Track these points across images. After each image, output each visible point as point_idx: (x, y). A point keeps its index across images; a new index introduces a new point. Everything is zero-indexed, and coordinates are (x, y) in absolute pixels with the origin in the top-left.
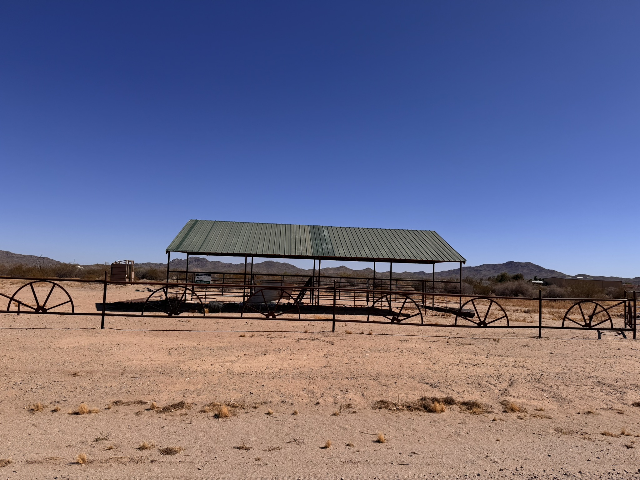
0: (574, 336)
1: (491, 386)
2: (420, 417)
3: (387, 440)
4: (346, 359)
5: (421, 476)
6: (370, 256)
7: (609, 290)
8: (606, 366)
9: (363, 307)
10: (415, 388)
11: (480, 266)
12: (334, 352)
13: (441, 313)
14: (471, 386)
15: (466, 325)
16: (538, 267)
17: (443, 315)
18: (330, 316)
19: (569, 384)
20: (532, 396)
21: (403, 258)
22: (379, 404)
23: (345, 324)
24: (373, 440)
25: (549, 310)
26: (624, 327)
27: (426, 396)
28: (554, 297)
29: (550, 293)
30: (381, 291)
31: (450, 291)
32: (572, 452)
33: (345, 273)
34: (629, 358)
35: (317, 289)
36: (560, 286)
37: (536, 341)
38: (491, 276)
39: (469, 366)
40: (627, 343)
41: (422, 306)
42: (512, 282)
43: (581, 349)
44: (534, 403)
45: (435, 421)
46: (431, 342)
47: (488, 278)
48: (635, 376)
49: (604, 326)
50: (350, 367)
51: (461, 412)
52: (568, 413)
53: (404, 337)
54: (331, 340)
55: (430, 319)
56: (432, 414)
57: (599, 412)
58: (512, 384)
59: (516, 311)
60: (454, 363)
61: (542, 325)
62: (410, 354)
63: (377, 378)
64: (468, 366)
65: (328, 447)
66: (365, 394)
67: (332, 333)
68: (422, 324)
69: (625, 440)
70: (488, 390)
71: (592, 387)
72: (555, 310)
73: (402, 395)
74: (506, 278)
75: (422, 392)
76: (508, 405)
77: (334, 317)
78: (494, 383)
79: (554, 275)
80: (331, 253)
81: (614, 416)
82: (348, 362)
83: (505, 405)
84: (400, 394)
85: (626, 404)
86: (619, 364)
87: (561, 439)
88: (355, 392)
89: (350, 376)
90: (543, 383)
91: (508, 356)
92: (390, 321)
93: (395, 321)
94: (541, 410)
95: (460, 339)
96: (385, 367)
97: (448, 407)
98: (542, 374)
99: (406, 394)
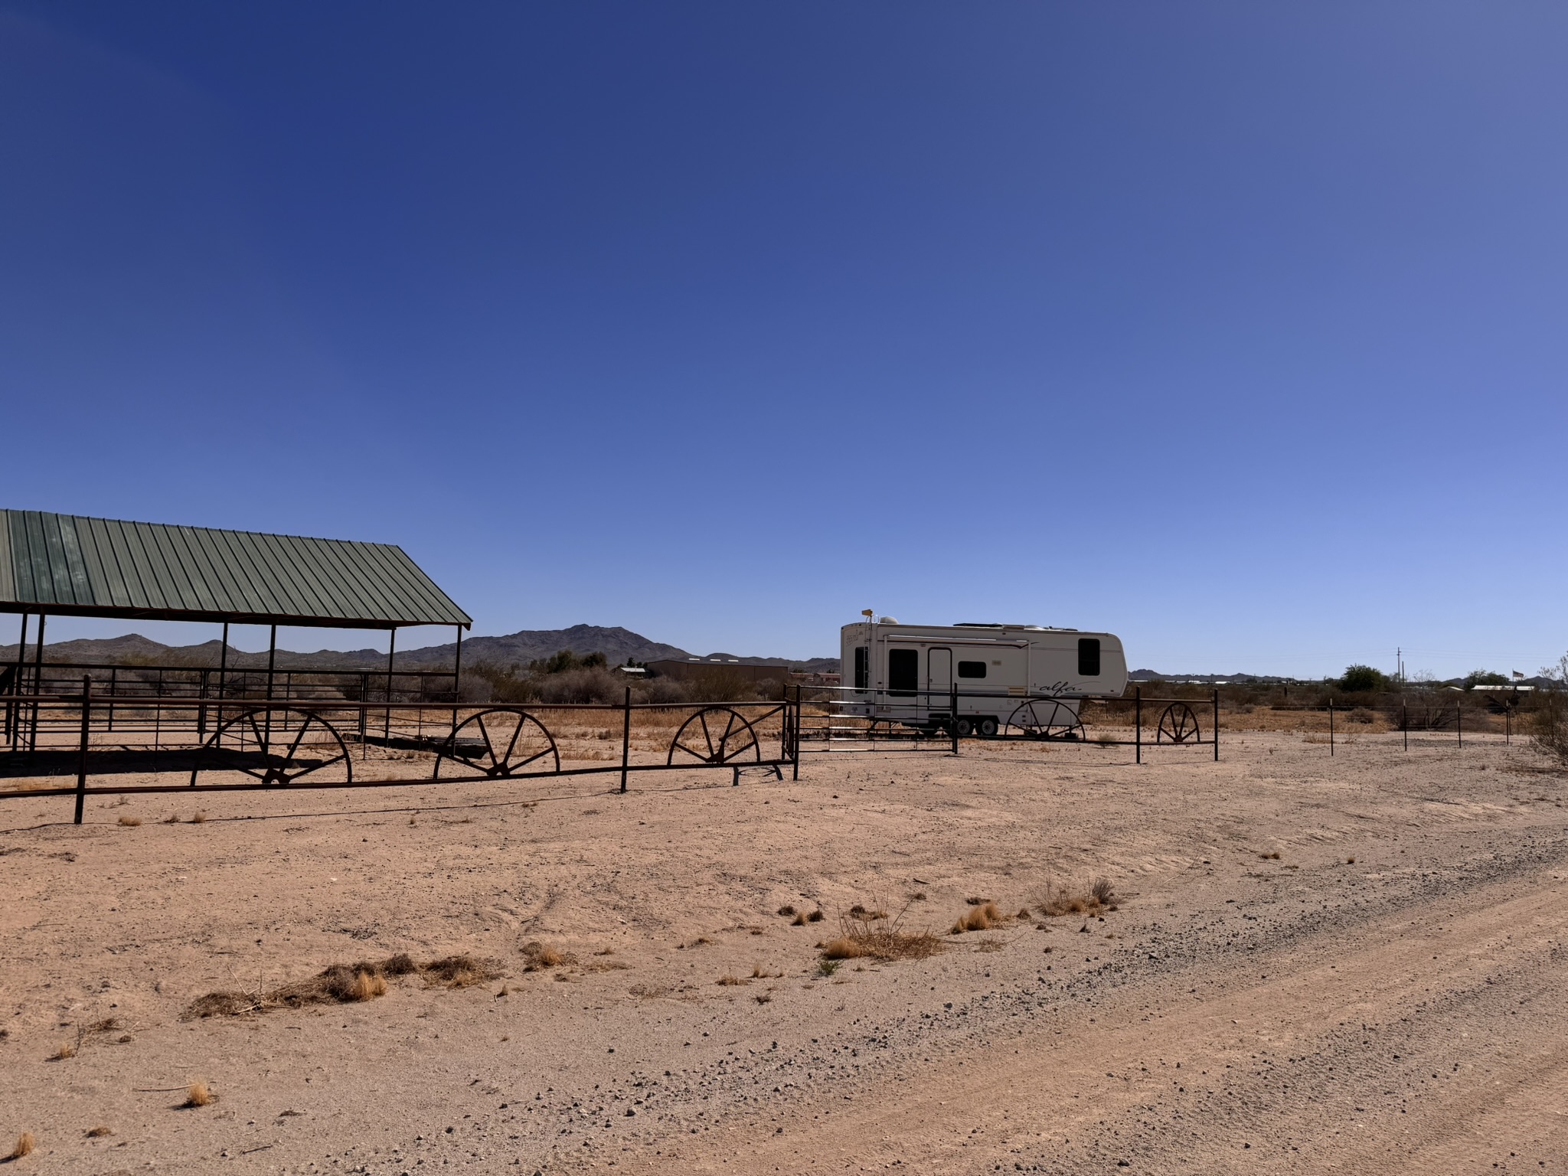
0: (691, 783)
1: (506, 916)
2: (319, 1019)
3: (216, 1097)
4: (113, 898)
5: (303, 1168)
6: (210, 607)
7: (763, 684)
8: (740, 840)
9: (185, 748)
10: (312, 946)
11: (514, 636)
12: (72, 883)
13: (405, 753)
14: (457, 921)
15: (463, 776)
16: (637, 638)
17: (410, 757)
18: (72, 781)
19: (670, 887)
20: (591, 924)
21: (307, 613)
22: (204, 1005)
23: (121, 799)
24: (174, 1103)
25: (650, 729)
26: (781, 758)
27: (341, 962)
28: (660, 702)
29: (655, 694)
30: (242, 701)
31: (435, 697)
32: (658, 1033)
33: (137, 656)
34: (783, 818)
35: (31, 700)
36: (677, 678)
37: (615, 801)
38: (537, 658)
39: (458, 875)
40: (782, 790)
41: (357, 739)
42: (578, 672)
43: (700, 810)
44: (595, 938)
45: (359, 1021)
46: (370, 827)
47: (529, 663)
48: (788, 855)
49: (747, 758)
50: (123, 919)
51: (425, 989)
52: (661, 951)
53: (296, 820)
54: (68, 849)
55: (375, 768)
56: (350, 1005)
57: (719, 937)
58: (551, 903)
59: (583, 735)
60: (422, 870)
61: (629, 765)
62: (309, 862)
63: (204, 938)
64: (456, 874)
65: (23, 1154)
66: (164, 984)
67: (71, 828)
68: (349, 784)
69: (758, 987)
70: (497, 924)
71: (711, 887)
72: (661, 729)
73: (274, 971)
74: (568, 662)
75: (331, 954)
76: (538, 952)
77: (81, 781)
78: (512, 907)
79: (668, 656)
80: (84, 596)
81: (745, 941)
82: (117, 906)
83: (531, 955)
84: (270, 968)
85: (767, 913)
86: (763, 834)
87: (640, 1009)
88: (132, 983)
89: (120, 943)
90: (618, 892)
91: (551, 840)
92: (259, 782)
93: (276, 782)
94: (606, 953)
95: (444, 812)
96: (232, 904)
97: (395, 981)
98: (619, 872)
99: (286, 966)
